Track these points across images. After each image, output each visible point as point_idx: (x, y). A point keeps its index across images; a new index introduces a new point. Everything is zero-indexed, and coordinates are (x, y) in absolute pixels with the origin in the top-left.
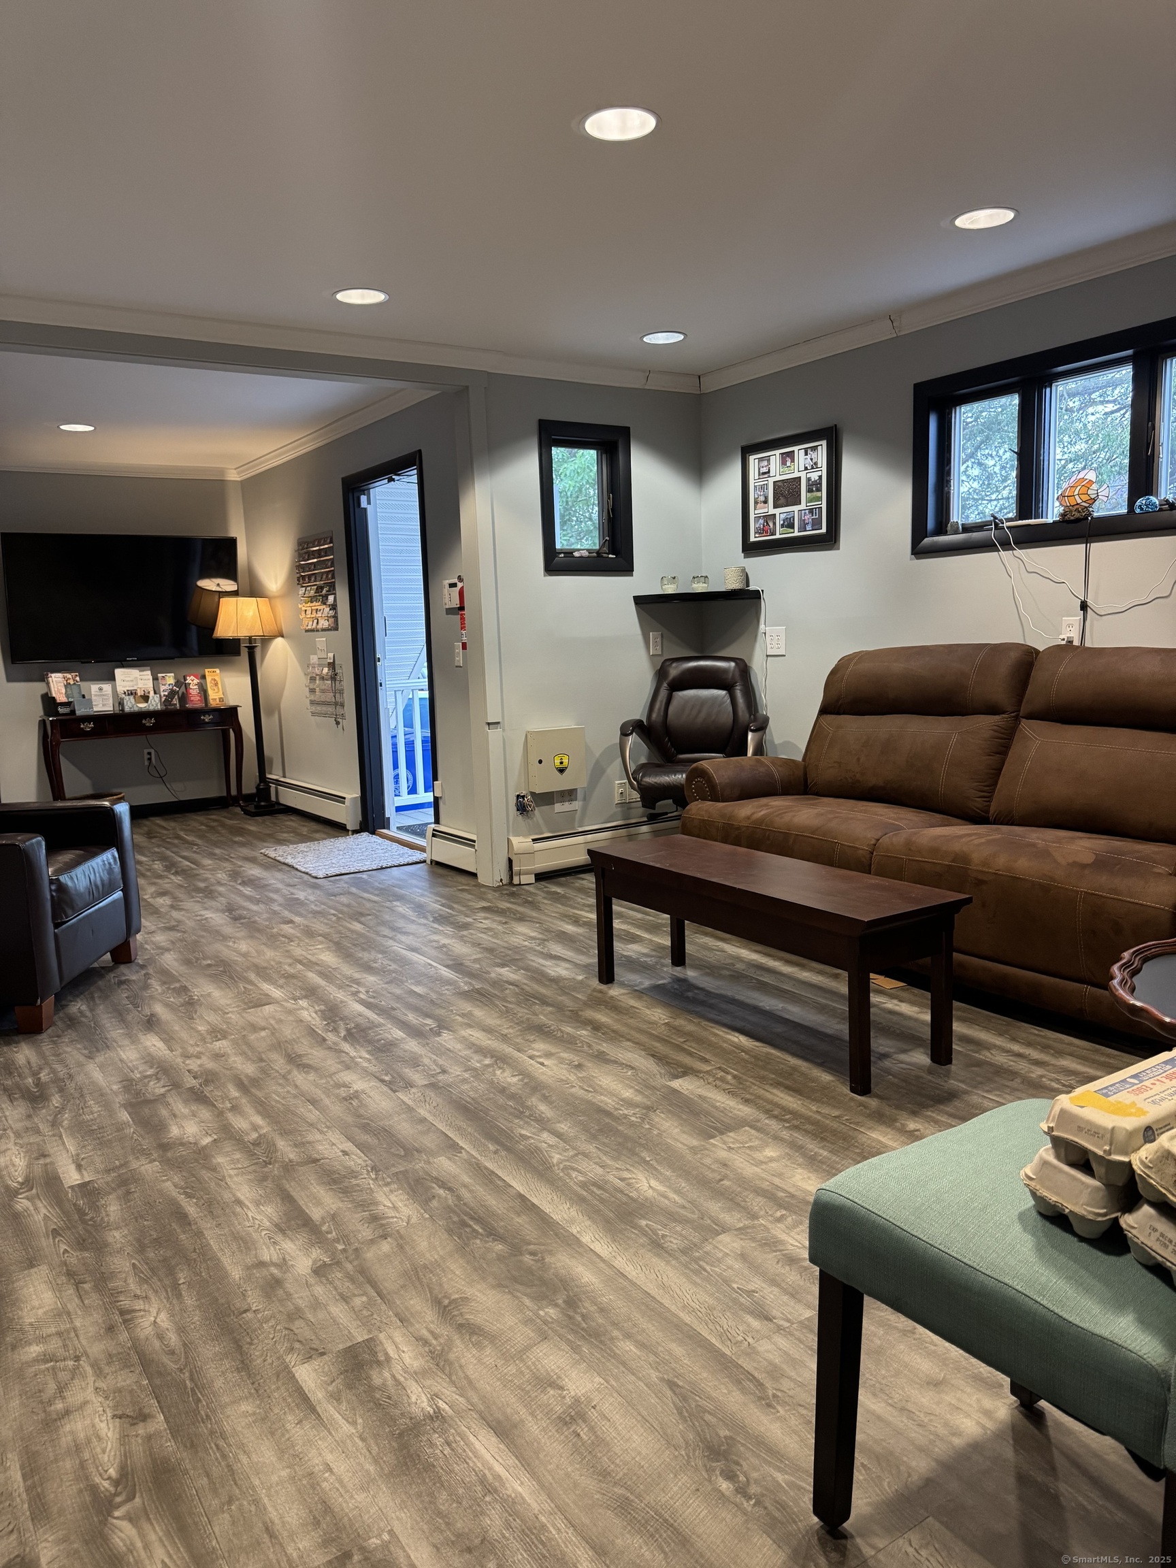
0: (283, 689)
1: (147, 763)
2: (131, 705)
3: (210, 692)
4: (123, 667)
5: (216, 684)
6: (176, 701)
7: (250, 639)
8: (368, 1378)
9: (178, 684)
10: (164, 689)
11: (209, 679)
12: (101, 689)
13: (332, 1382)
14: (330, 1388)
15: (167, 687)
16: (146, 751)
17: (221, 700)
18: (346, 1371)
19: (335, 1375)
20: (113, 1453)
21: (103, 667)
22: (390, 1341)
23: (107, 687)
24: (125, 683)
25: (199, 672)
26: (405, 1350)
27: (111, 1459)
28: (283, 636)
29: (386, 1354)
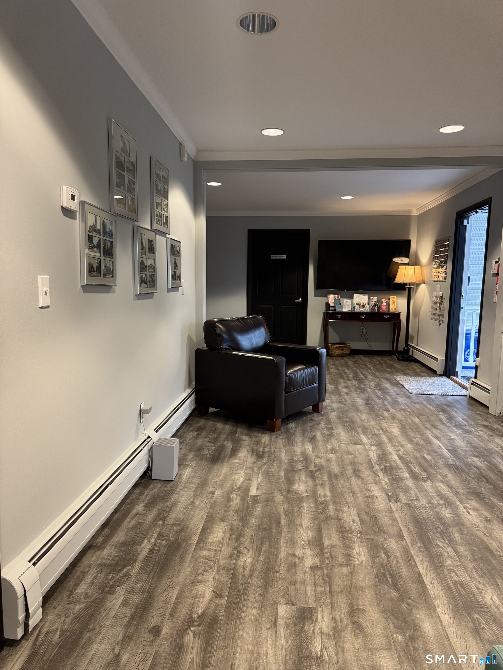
0: (422, 306)
1: (361, 333)
2: (358, 309)
3: (391, 306)
4: (357, 293)
5: (394, 303)
6: (376, 309)
7: (410, 284)
8: (304, 625)
9: (378, 301)
10: (372, 303)
11: (391, 300)
12: (347, 302)
13: (289, 619)
14: (287, 621)
15: (373, 303)
16: (362, 328)
17: (395, 309)
18: (297, 617)
19: (292, 616)
20: (204, 605)
21: (349, 293)
22: (321, 613)
23: (350, 301)
24: (357, 300)
25: (388, 297)
26: (325, 620)
27: (203, 607)
28: (424, 283)
29: (317, 618)
